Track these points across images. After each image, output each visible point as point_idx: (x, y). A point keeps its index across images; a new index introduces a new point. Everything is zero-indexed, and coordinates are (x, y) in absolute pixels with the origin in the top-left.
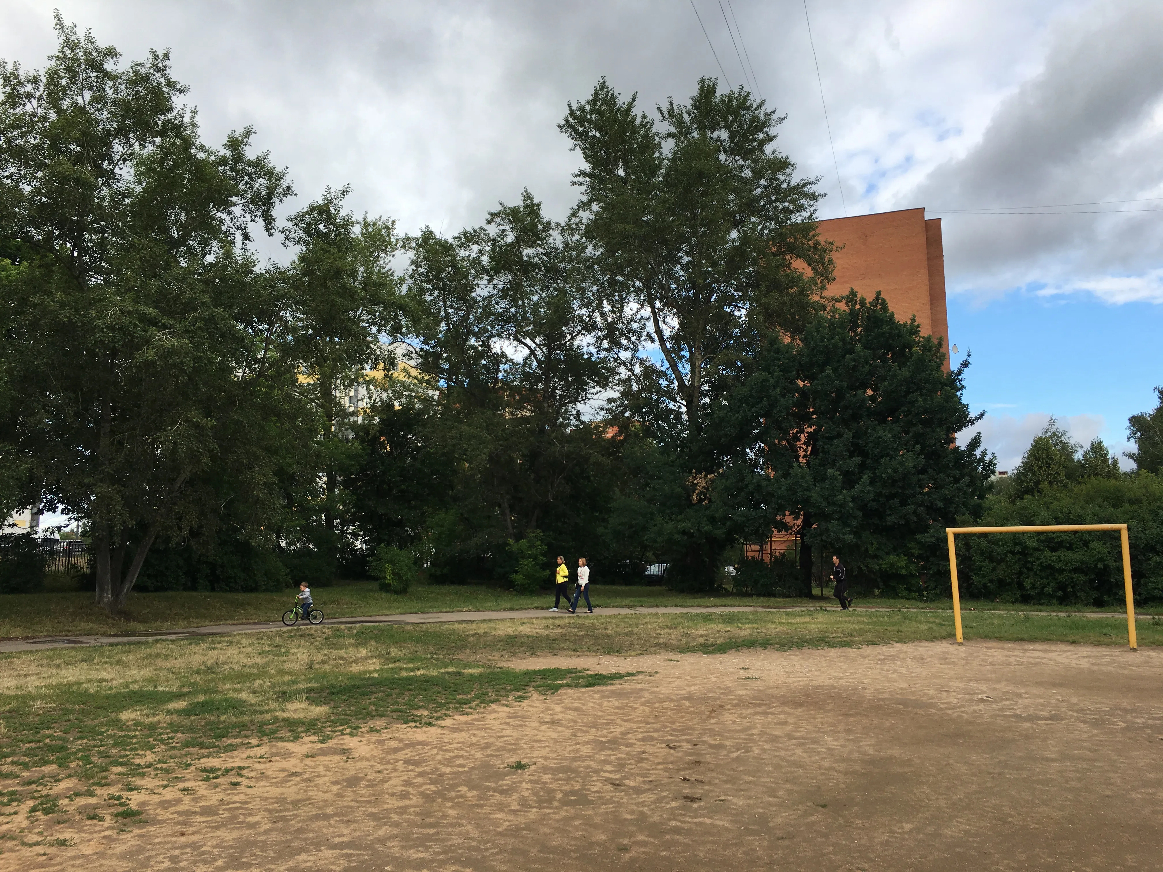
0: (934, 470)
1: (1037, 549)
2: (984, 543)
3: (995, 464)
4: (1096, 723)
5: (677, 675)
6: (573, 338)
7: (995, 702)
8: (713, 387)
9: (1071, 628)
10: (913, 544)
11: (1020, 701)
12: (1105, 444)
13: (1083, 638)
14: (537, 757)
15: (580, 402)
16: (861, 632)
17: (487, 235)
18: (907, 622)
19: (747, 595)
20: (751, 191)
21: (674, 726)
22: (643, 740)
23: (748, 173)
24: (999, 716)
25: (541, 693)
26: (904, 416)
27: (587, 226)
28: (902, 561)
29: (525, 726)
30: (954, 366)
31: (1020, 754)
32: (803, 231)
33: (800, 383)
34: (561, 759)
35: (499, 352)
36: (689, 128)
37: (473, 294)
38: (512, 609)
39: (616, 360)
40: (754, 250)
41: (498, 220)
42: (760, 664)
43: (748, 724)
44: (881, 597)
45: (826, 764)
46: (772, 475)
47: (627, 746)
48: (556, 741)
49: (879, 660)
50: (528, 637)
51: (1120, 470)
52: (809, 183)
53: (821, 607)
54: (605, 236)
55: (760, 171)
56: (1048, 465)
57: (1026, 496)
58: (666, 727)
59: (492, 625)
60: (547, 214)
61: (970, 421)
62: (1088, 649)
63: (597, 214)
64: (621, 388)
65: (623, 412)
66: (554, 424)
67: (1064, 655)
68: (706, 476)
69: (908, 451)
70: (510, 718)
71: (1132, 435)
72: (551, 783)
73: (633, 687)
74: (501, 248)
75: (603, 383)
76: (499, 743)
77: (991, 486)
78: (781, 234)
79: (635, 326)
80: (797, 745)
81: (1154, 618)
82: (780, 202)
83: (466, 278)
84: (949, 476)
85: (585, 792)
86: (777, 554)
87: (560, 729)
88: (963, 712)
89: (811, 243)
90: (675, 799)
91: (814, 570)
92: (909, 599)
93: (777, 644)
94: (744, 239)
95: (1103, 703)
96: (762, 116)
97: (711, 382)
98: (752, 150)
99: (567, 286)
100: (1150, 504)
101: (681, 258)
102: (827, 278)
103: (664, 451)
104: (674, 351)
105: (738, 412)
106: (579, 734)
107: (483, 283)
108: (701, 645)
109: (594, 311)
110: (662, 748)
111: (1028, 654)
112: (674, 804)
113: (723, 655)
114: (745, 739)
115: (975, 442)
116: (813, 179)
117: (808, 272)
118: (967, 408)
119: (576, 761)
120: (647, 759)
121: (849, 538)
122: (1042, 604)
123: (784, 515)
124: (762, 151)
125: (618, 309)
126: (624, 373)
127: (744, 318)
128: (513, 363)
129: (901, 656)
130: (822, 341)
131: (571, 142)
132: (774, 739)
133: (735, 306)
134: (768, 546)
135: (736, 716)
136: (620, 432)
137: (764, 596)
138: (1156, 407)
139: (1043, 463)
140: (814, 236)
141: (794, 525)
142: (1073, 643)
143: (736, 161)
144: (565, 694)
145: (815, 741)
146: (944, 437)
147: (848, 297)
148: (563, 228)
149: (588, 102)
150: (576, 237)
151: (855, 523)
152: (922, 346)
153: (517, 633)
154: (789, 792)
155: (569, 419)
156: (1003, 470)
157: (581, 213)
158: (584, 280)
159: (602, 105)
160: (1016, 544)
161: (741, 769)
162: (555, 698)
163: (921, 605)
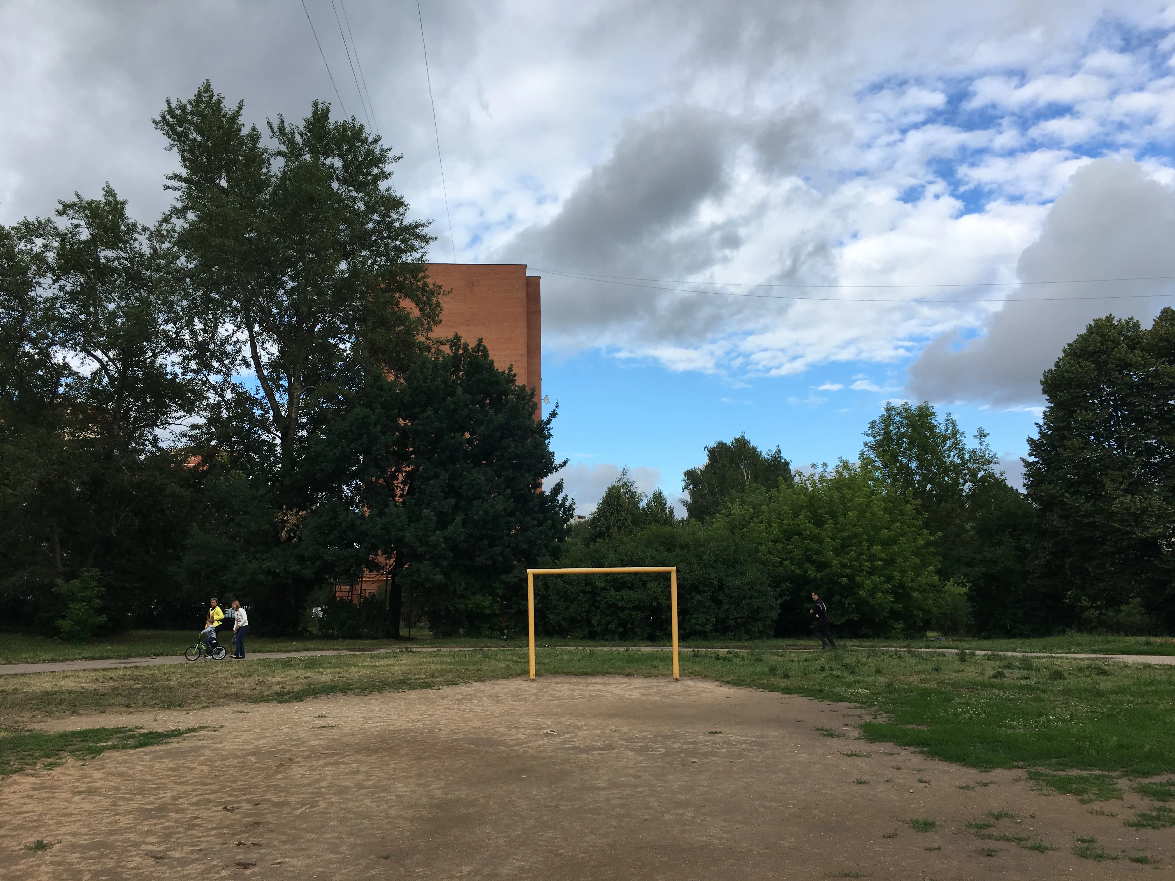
0: (521, 513)
1: (604, 589)
2: (560, 583)
3: (574, 509)
4: (640, 751)
5: (246, 728)
6: (155, 355)
7: (559, 735)
8: (311, 419)
9: (627, 662)
10: (497, 585)
11: (580, 733)
12: (665, 494)
13: (636, 671)
14: (64, 834)
15: (158, 426)
16: (443, 673)
17: (55, 228)
18: (487, 660)
19: (333, 637)
20: (363, 224)
21: (234, 786)
22: (197, 804)
23: (361, 206)
24: (561, 749)
25: (78, 759)
26: (497, 460)
27: (181, 234)
28: (486, 601)
29: (55, 798)
30: (545, 417)
31: (575, 785)
32: (413, 271)
33: (401, 421)
34: (94, 834)
35: (61, 363)
36: (301, 149)
37: (32, 294)
38: (53, 661)
39: (204, 383)
40: (362, 284)
41: (71, 212)
42: (338, 711)
43: (317, 777)
44: (465, 637)
45: (393, 812)
46: (367, 514)
47: (177, 812)
48: (90, 813)
49: (457, 700)
50: (70, 692)
51: (675, 518)
52: (421, 225)
53: (406, 648)
54: (201, 248)
55: (374, 206)
56: (618, 512)
57: (598, 540)
58: (225, 787)
59: (26, 680)
60: (132, 214)
61: (555, 468)
62: (640, 681)
63: (191, 224)
64: (208, 414)
65: (209, 441)
66: (124, 449)
67: (620, 687)
68: (297, 512)
69: (499, 494)
70: (34, 789)
71: (686, 487)
72: (79, 863)
73: (193, 745)
74: (72, 245)
75: (189, 408)
76: (18, 821)
77: (570, 529)
78: (391, 272)
79: (229, 348)
80: (366, 795)
81: (694, 651)
82: (393, 240)
83: (25, 274)
84: (534, 519)
85: (119, 870)
86: (367, 595)
87: (97, 798)
88: (528, 747)
89: (420, 284)
90: (226, 867)
91: (403, 610)
92: (491, 638)
93: (358, 688)
94: (353, 271)
95: (648, 731)
96: (377, 152)
97: (310, 414)
98: (366, 184)
99: (152, 298)
100: (696, 549)
101: (286, 282)
102: (434, 320)
103: (254, 484)
104: (272, 379)
105: (336, 447)
106: (121, 803)
107: (47, 280)
108: (276, 693)
109: (182, 328)
110: (218, 811)
111: (590, 688)
112: (224, 873)
113: (300, 703)
114: (313, 793)
115: (558, 488)
116: (425, 221)
117: (416, 312)
118: (553, 456)
119: (113, 835)
120: (199, 825)
121: (439, 578)
122: (606, 640)
123: (377, 555)
124: (376, 186)
125: (211, 328)
126: (213, 398)
127: (348, 352)
128: (79, 377)
129: (478, 695)
130: (425, 382)
131: (167, 142)
132: (342, 791)
133: (340, 338)
134: (358, 587)
135: (305, 768)
136: (204, 462)
137: (351, 638)
138: (705, 464)
139: (614, 509)
140: (423, 277)
141: (386, 565)
142: (629, 675)
143: (350, 192)
144: (109, 757)
145: (386, 790)
146: (532, 482)
147: (452, 341)
148: (151, 234)
149: (190, 103)
150: (166, 245)
151: (445, 563)
152: (517, 395)
153: (57, 689)
154: (354, 846)
155: (143, 444)
156: (581, 515)
157: (174, 220)
158: (172, 293)
159: (206, 108)
160: (587, 584)
161: (304, 826)
162: (97, 762)
163: (502, 643)
